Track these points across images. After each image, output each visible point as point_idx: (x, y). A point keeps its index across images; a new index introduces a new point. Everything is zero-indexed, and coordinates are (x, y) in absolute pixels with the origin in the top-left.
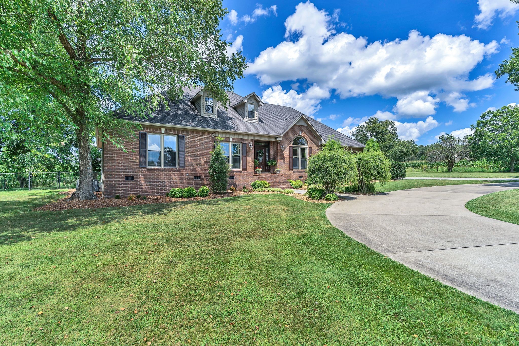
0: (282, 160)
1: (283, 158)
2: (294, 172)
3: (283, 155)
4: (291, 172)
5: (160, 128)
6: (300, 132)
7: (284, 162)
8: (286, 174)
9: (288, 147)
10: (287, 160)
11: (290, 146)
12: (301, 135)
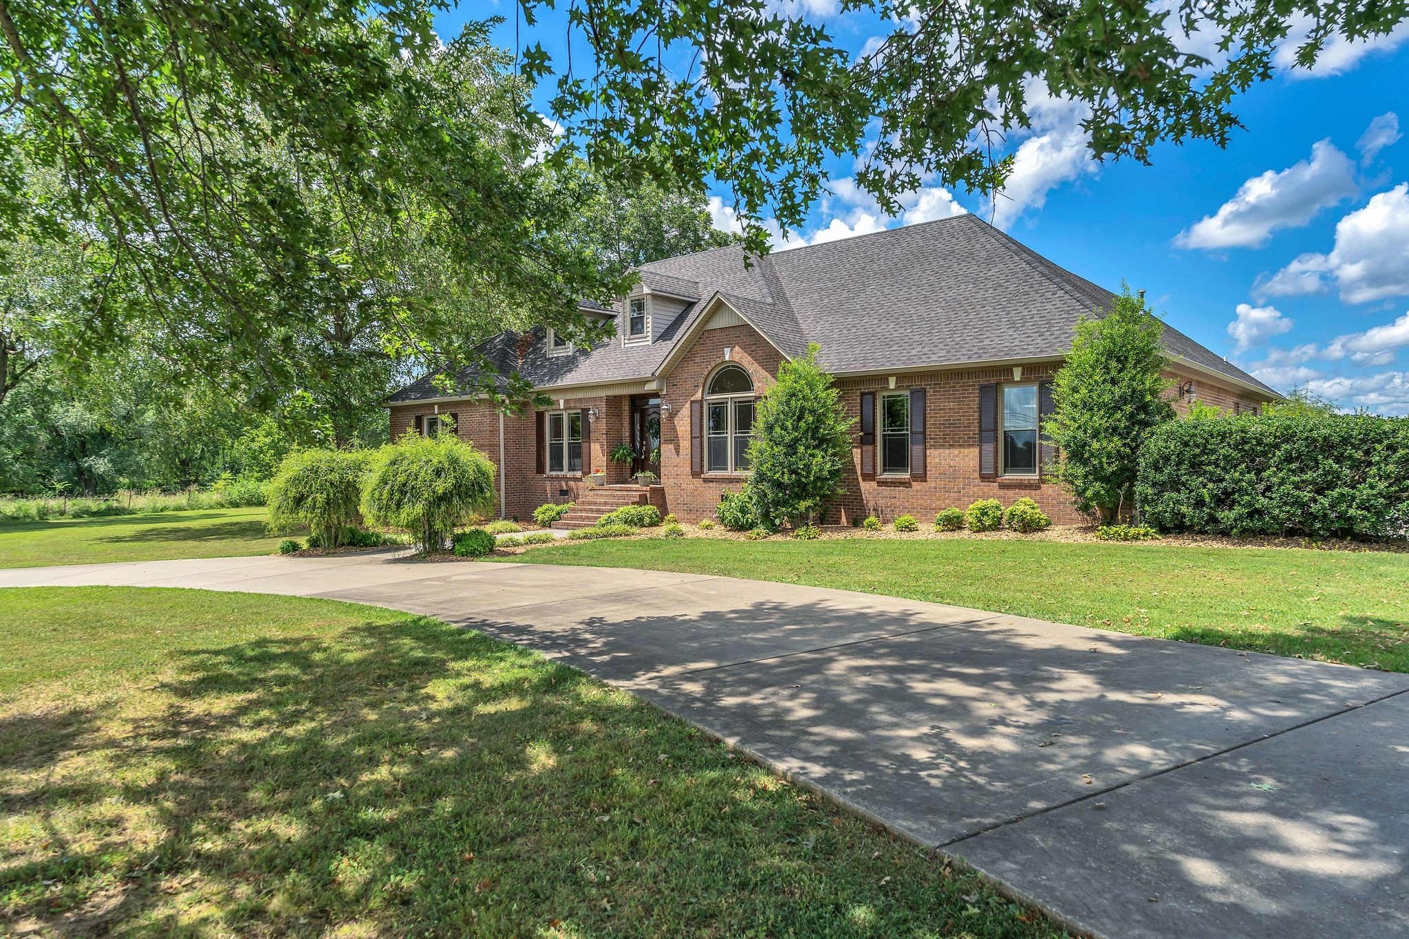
0: (671, 446)
1: (674, 440)
2: (706, 480)
3: (674, 429)
4: (698, 482)
5: (432, 405)
6: (727, 351)
7: (678, 453)
8: (684, 486)
9: (688, 405)
10: (685, 444)
11: (692, 402)
12: (727, 358)
